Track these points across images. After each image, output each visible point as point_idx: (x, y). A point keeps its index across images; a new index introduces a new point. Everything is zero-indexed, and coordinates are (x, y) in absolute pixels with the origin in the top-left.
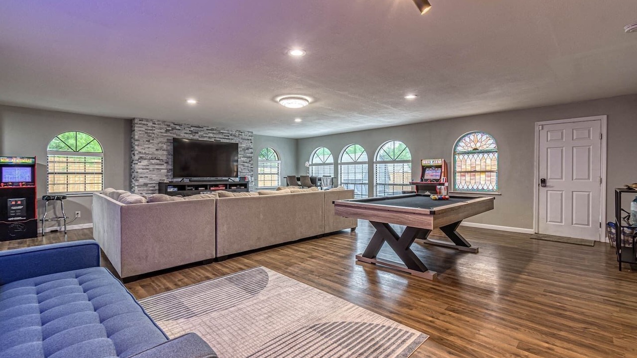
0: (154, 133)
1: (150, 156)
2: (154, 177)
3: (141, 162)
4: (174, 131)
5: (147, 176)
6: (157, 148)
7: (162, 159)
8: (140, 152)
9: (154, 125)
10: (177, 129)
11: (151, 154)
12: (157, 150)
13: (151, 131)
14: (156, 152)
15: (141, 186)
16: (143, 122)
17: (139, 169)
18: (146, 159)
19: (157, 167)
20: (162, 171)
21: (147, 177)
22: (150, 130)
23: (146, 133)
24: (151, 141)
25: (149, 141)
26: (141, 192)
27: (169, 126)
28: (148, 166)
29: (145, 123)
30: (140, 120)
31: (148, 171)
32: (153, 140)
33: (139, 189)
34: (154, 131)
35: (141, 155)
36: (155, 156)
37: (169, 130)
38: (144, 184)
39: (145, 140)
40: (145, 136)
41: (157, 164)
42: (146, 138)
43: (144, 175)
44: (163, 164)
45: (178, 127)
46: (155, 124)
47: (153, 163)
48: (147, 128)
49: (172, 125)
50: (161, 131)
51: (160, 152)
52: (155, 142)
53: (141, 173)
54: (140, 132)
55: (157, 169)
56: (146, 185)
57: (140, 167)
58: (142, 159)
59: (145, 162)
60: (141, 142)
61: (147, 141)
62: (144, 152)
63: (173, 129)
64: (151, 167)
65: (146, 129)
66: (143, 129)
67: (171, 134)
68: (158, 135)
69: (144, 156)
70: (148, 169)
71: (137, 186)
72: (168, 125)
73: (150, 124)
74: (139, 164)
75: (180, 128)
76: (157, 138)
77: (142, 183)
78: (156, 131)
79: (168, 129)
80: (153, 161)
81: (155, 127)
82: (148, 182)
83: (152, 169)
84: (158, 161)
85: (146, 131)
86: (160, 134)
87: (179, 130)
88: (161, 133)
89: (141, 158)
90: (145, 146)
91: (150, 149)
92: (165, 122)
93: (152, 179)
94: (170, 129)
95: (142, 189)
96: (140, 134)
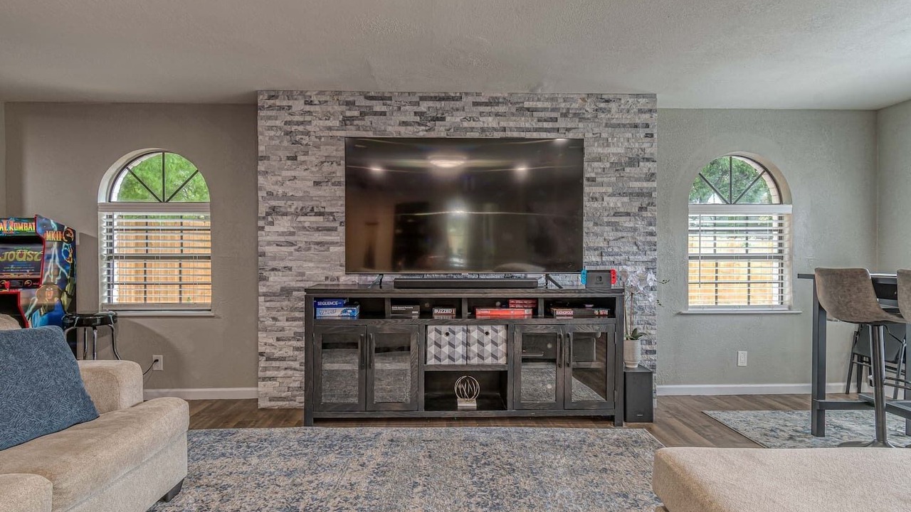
0: (308, 134)
1: (298, 204)
2: (310, 268)
3: (272, 223)
4: (368, 119)
5: (289, 264)
6: (318, 178)
7: (331, 214)
8: (270, 194)
9: (308, 108)
10: (376, 114)
11: (300, 199)
12: (317, 183)
13: (301, 128)
14: (315, 192)
15: (274, 294)
16: (278, 102)
17: (269, 243)
18: (286, 214)
19: (319, 237)
20: (332, 249)
21: (290, 269)
22: (298, 123)
23: (287, 133)
24: (300, 158)
25: (295, 158)
26: (274, 314)
27: (350, 104)
28: (292, 234)
29: (285, 103)
30: (270, 97)
31: (292, 249)
32: (306, 153)
33: (268, 304)
34: (309, 128)
35: (274, 203)
36: (311, 203)
37: (352, 119)
38: (283, 289)
39: (283, 154)
40: (285, 144)
41: (318, 229)
42: (286, 148)
43: (282, 264)
44: (335, 229)
45: (378, 107)
46: (310, 103)
47: (307, 224)
48: (289, 118)
49: (361, 102)
50: (329, 123)
51: (326, 191)
52: (313, 158)
53: (274, 258)
54: (272, 133)
55: (318, 243)
56: (286, 292)
57: (268, 238)
58: (277, 213)
59: (283, 224)
60: (274, 163)
61: (289, 158)
62: (281, 191)
63: (363, 114)
64: (301, 238)
65: (286, 123)
66: (278, 123)
67: (358, 129)
68: (320, 138)
69: (281, 203)
70: (292, 244)
71: (265, 295)
72: (348, 103)
73: (298, 105)
74: (267, 228)
75: (384, 109)
76: (318, 147)
77: (277, 288)
78: (316, 125)
79: (348, 114)
80: (309, 220)
81: (310, 113)
82: (293, 284)
83: (302, 245)
84: (320, 219)
85: (288, 128)
86: (326, 133)
87: (383, 114)
88: (330, 129)
89: (274, 210)
90: (285, 173)
91: (298, 184)
92: (340, 93)
93: (303, 274)
94: (356, 113)
95: (278, 304)
96: (271, 138)
